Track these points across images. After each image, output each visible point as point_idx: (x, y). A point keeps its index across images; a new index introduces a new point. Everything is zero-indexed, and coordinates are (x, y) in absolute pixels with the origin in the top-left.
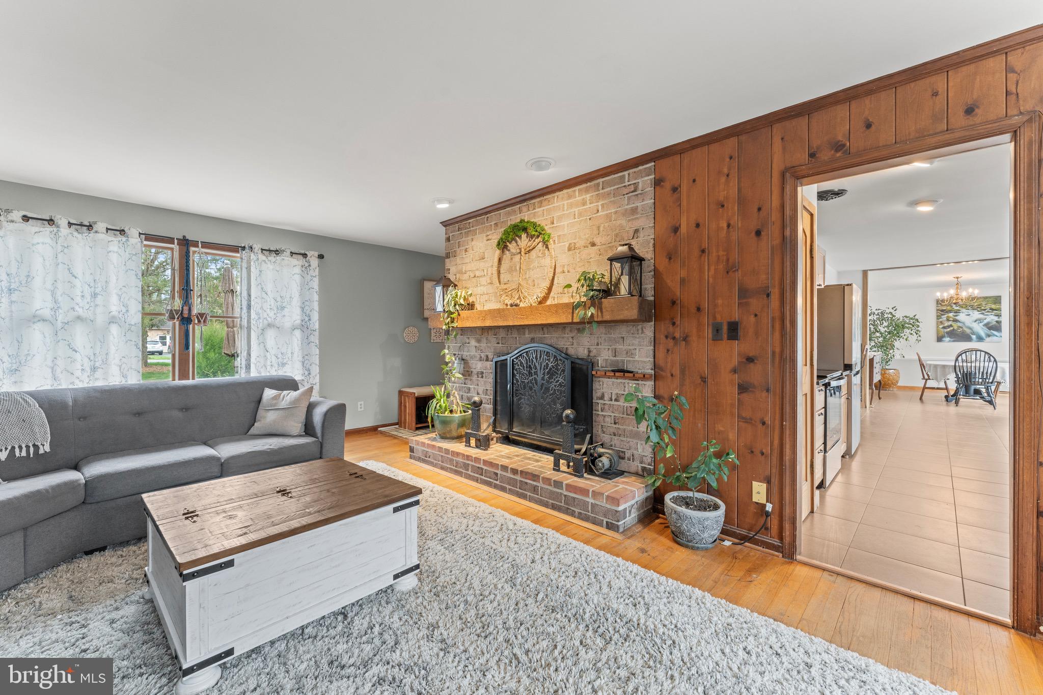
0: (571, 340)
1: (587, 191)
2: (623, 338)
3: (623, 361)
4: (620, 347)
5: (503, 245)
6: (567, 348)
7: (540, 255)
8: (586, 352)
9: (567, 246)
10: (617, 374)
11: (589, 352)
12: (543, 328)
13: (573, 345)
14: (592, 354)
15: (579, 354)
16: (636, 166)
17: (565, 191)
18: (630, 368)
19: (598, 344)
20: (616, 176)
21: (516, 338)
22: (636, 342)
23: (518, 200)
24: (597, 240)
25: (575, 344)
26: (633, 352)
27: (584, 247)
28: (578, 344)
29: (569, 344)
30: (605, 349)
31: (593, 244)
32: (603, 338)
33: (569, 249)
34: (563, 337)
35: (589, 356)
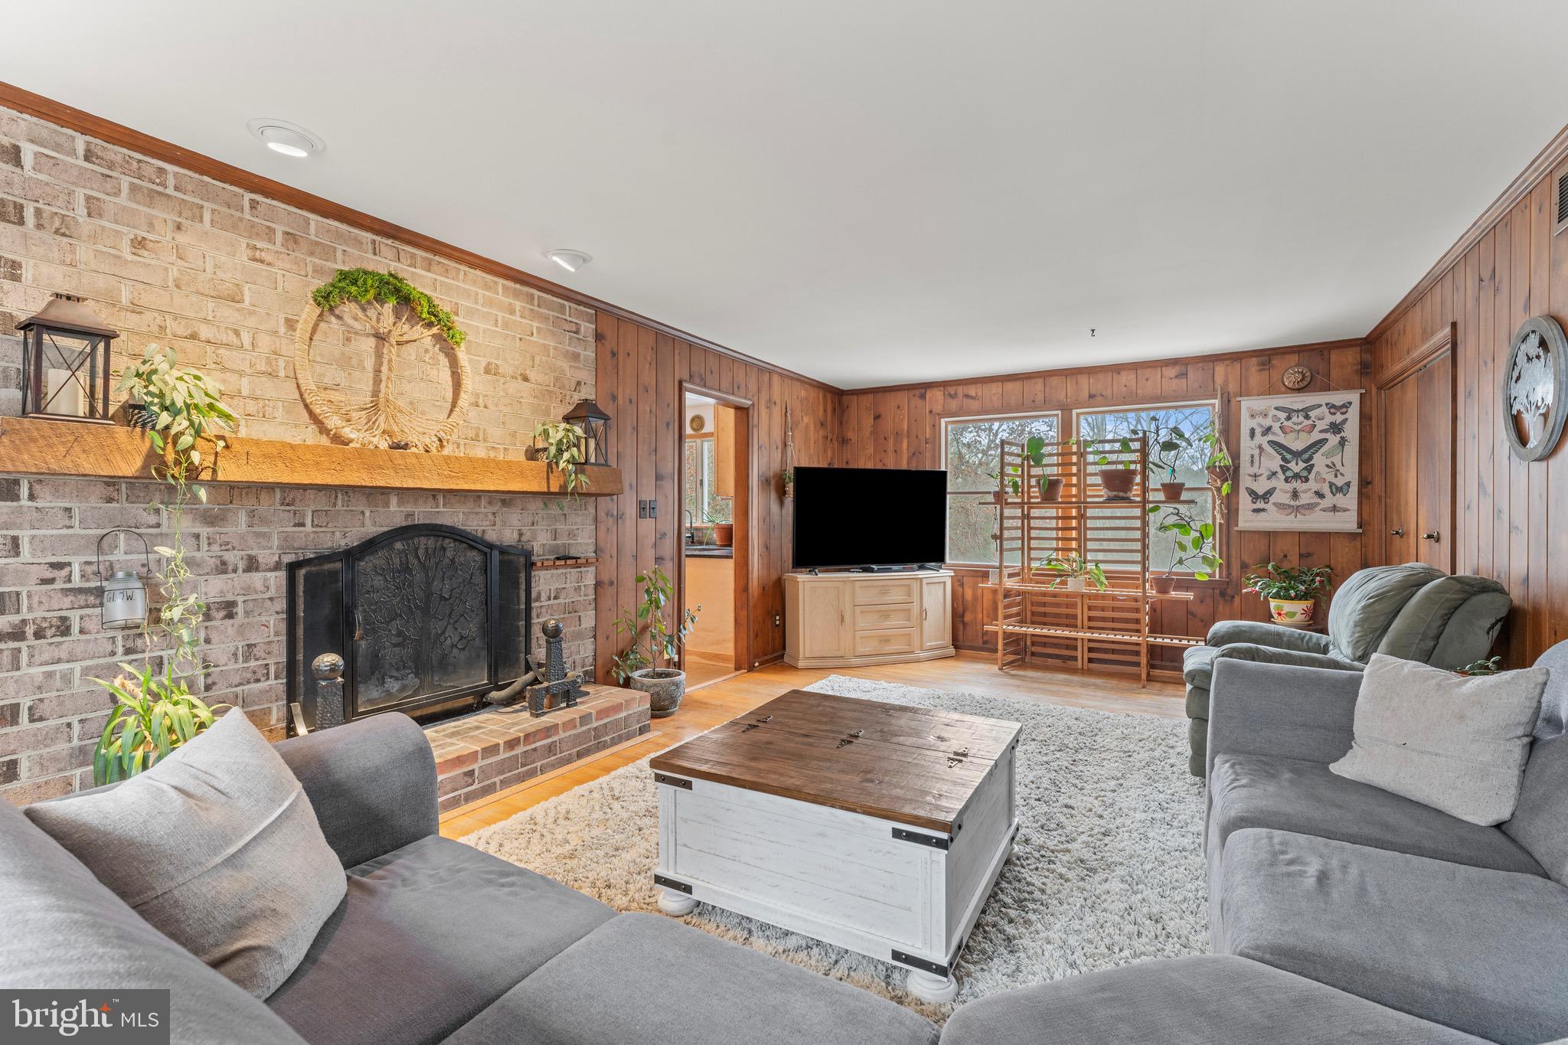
0: (491, 517)
1: (516, 295)
2: (565, 515)
3: (564, 545)
4: (561, 527)
6: (484, 531)
7: (427, 360)
8: (516, 536)
9: (484, 364)
10: (558, 563)
11: (521, 535)
12: (434, 497)
13: (494, 525)
14: (524, 538)
15: (505, 540)
16: (579, 303)
17: (478, 273)
18: (573, 553)
19: (533, 524)
20: (555, 299)
21: (363, 513)
22: (579, 520)
24: (532, 375)
25: (498, 522)
26: (576, 532)
27: (513, 377)
28: (504, 524)
29: (488, 523)
30: (542, 530)
31: (526, 379)
32: (540, 515)
33: (487, 371)
34: (477, 513)
35: (520, 541)
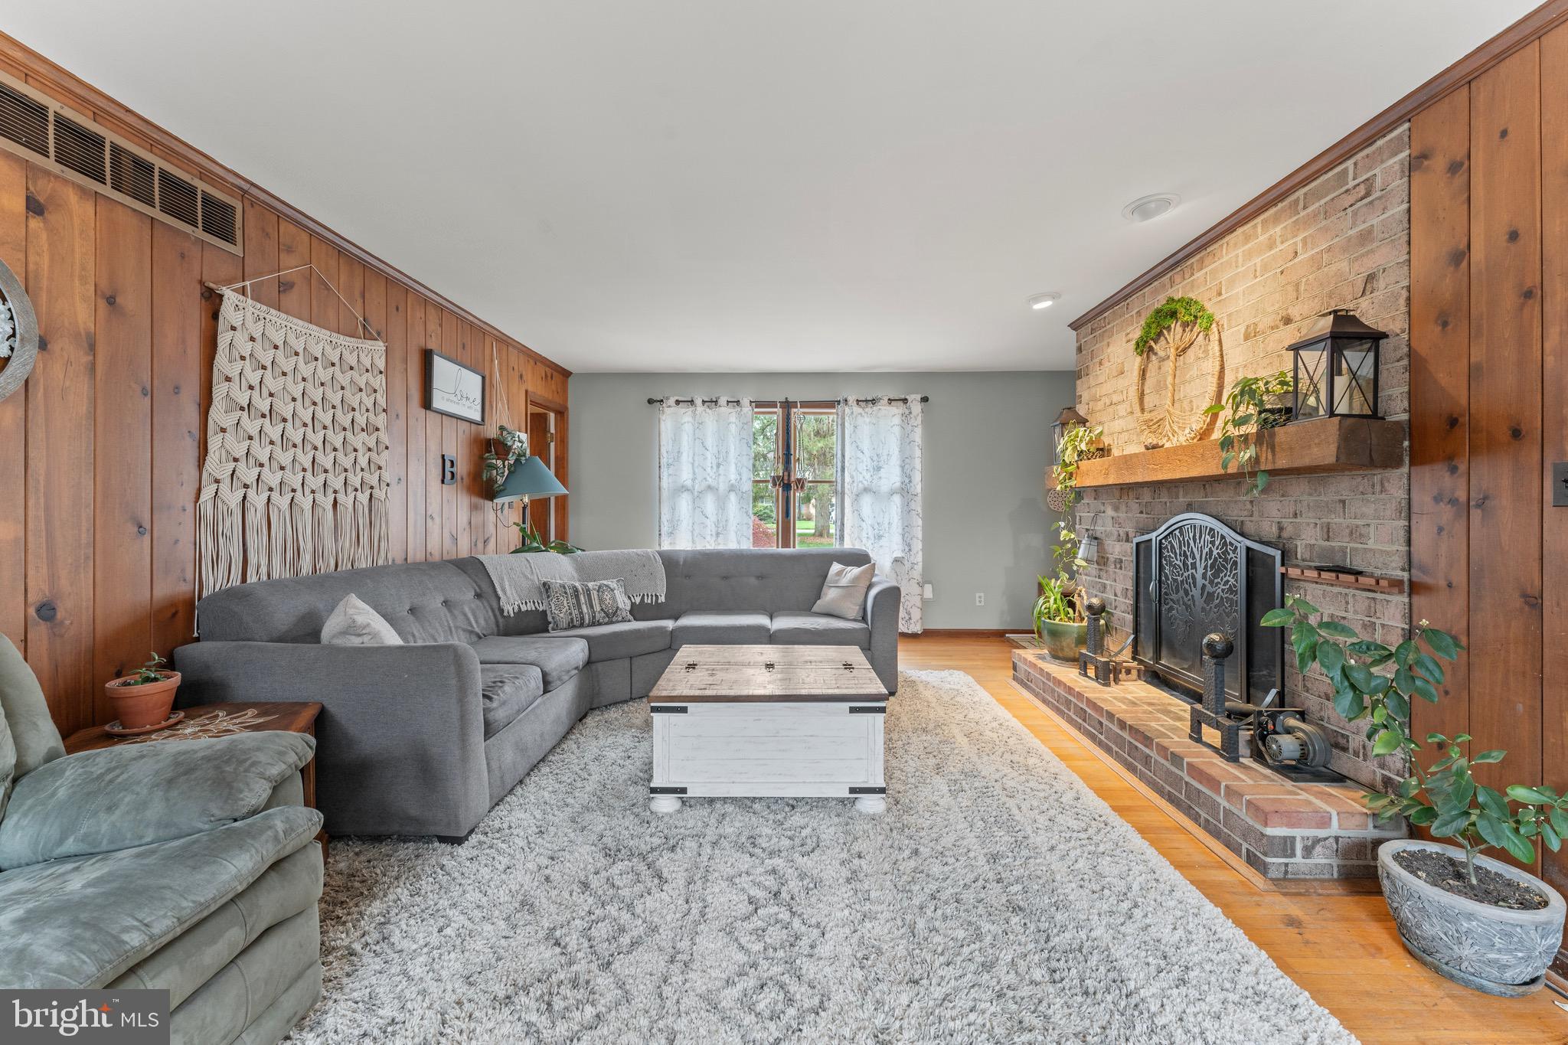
0: (1249, 506)
1: (1276, 220)
2: (1343, 502)
3: (1343, 550)
4: (1337, 520)
5: (1144, 347)
6: (1242, 522)
7: (1201, 355)
8: (1275, 529)
9: (1243, 331)
10: (1325, 575)
11: (1281, 529)
12: (1204, 485)
13: (1251, 516)
14: (1285, 534)
15: (1263, 534)
16: (1369, 141)
17: (1240, 230)
18: (1358, 564)
19: (1295, 515)
20: (1330, 174)
21: (1166, 503)
22: (1369, 510)
23: (1166, 265)
24: (1295, 312)
25: (1256, 514)
26: (1364, 531)
27: (1273, 328)
28: (1262, 515)
29: (1246, 513)
30: (1308, 524)
31: (1287, 321)
32: (1305, 504)
33: (1247, 338)
34: (1236, 502)
35: (1280, 537)
